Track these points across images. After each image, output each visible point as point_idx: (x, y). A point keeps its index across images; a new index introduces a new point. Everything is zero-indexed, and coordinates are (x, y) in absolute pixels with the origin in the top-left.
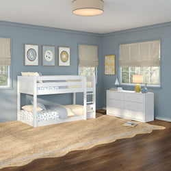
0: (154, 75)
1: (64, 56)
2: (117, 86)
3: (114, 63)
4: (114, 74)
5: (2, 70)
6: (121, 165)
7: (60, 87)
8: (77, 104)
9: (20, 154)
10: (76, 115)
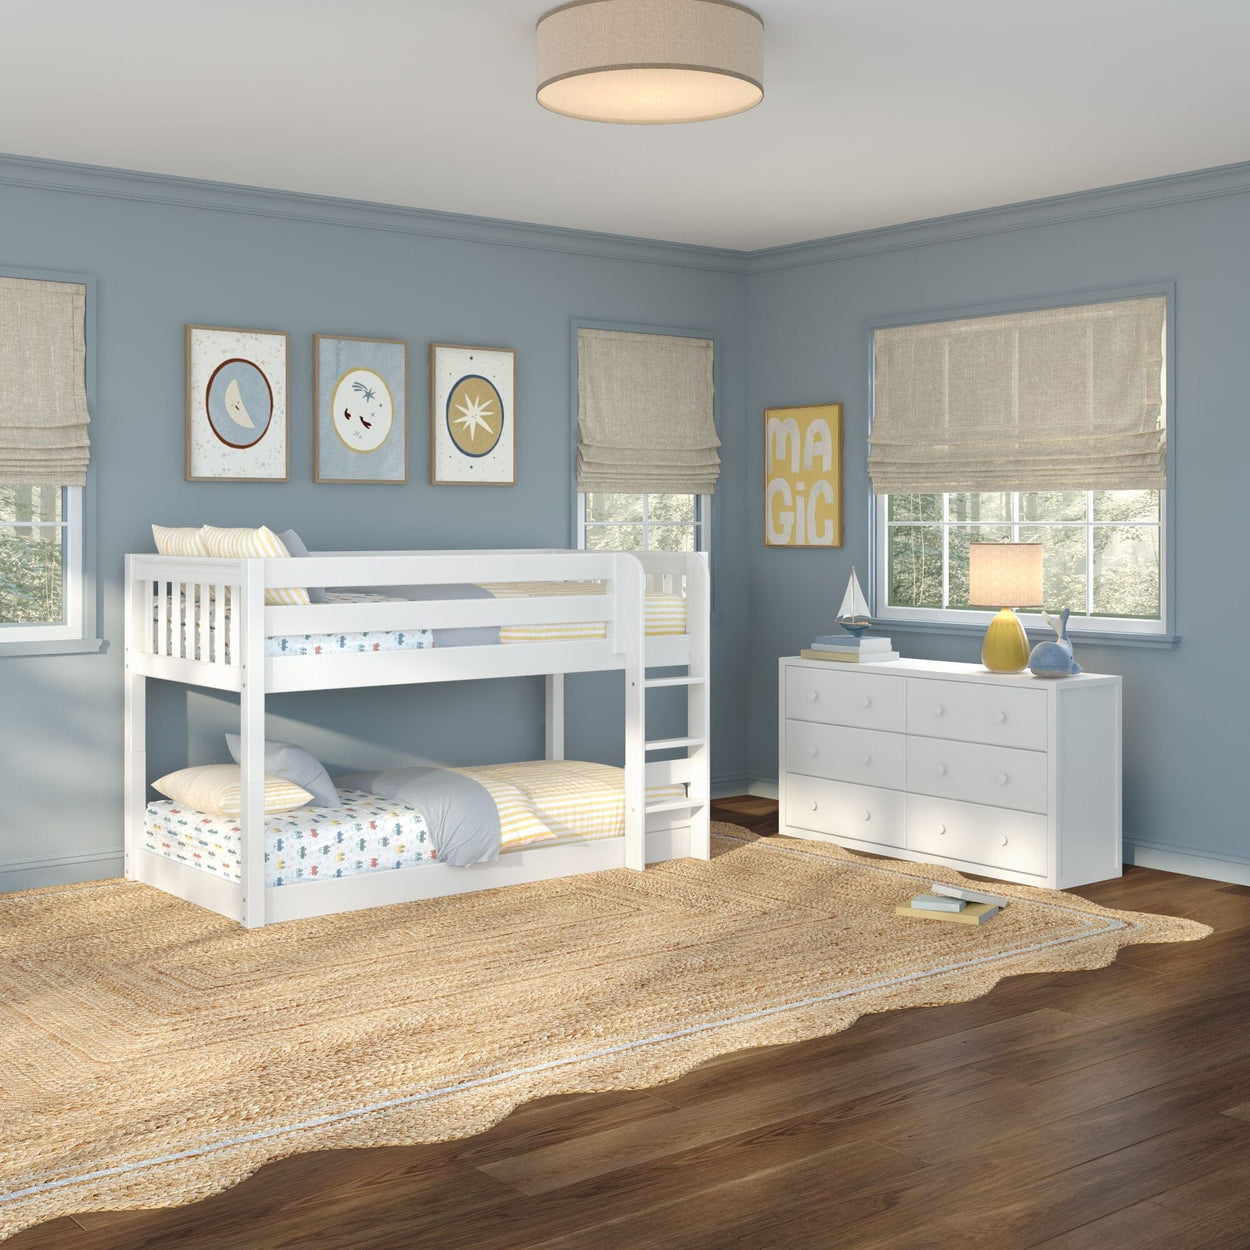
0: (1120, 548)
1: (474, 415)
2: (859, 630)
3: (829, 462)
4: (830, 538)
5: (23, 509)
6: (890, 1201)
7: (443, 638)
8: (571, 754)
9: (161, 1120)
10: (565, 839)
